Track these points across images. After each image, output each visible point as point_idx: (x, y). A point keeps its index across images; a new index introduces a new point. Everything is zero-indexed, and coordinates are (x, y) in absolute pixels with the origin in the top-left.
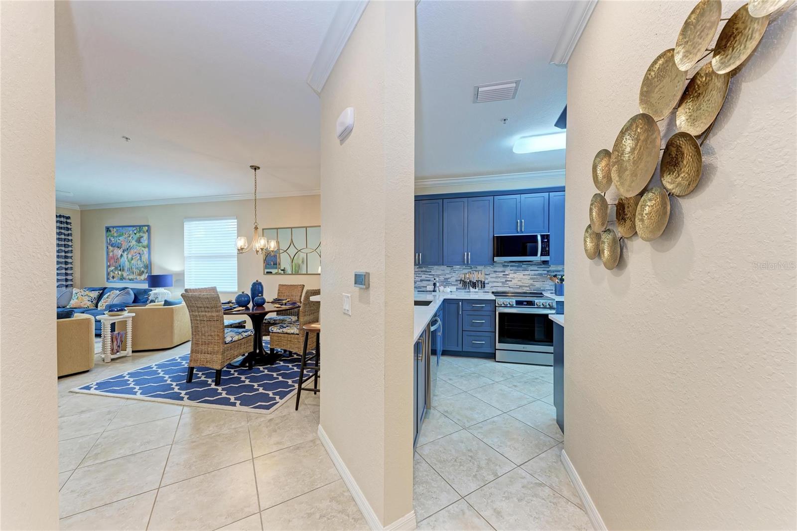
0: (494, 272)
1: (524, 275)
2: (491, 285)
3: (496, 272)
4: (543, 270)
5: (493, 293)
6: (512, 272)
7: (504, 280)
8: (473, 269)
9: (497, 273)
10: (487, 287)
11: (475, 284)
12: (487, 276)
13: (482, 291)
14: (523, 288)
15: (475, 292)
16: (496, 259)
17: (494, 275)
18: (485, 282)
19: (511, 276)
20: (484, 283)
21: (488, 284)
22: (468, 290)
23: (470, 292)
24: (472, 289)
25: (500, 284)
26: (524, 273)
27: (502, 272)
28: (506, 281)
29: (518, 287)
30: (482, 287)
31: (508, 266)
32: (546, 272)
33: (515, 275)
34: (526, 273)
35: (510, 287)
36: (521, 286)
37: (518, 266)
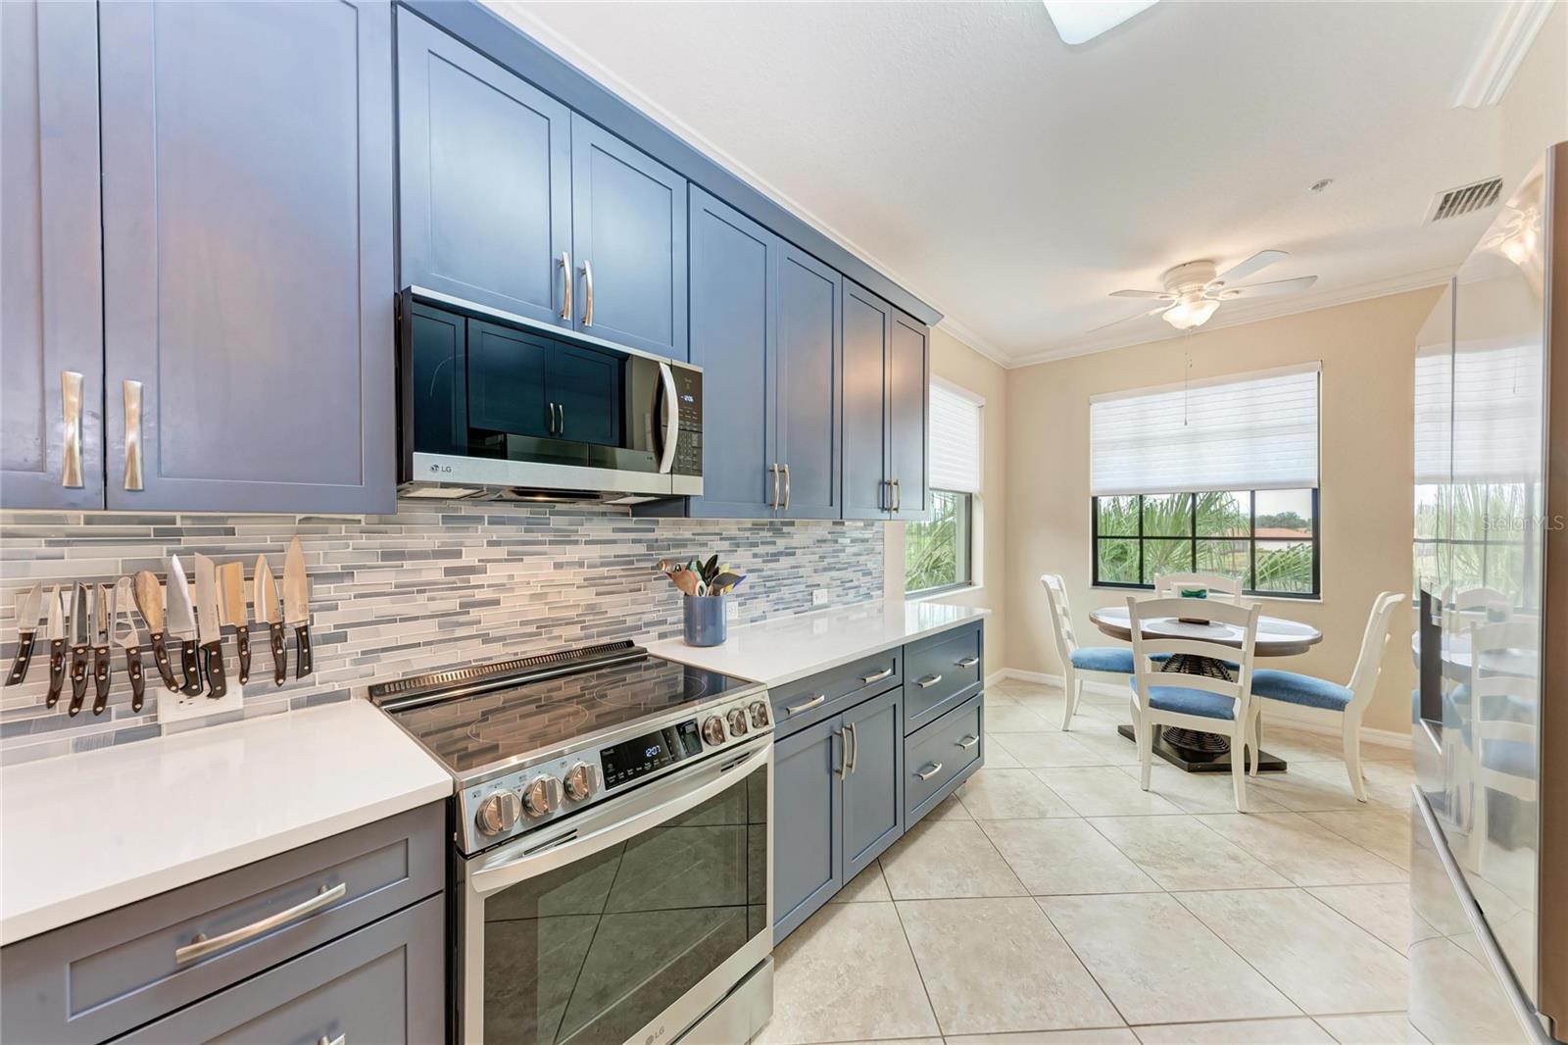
0: (387, 555)
1: (558, 566)
2: (358, 641)
3: (401, 555)
4: (635, 541)
5: (375, 692)
6: (501, 552)
7: (453, 604)
8: (187, 542)
9: (407, 564)
10: (331, 666)
11: (218, 662)
12: (324, 591)
13: (284, 697)
14: (556, 632)
15: (214, 721)
16: (424, 464)
17: (387, 578)
18: (314, 632)
19: (496, 573)
20: (303, 638)
21: (343, 638)
22: (139, 721)
23: (155, 731)
24: (170, 705)
25: (429, 630)
26: (560, 559)
27: (438, 554)
28: (466, 606)
29: (533, 629)
30: (280, 674)
31: (479, 519)
32: (641, 549)
33: (517, 570)
34: (572, 553)
35: (486, 639)
36: (544, 626)
37: (530, 524)
